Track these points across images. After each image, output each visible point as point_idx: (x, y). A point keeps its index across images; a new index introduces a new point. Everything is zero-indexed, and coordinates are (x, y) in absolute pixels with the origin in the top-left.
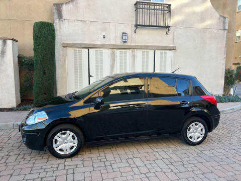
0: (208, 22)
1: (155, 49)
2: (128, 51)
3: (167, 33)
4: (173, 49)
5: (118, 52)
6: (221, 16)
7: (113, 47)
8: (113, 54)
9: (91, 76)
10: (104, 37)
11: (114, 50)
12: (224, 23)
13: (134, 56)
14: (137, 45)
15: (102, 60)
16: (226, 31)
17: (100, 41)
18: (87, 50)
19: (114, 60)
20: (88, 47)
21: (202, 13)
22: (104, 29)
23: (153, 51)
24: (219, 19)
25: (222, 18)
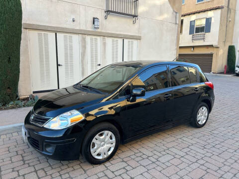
0: (166, 16)
1: (124, 37)
2: (98, 38)
3: (134, 23)
4: (138, 38)
5: (88, 38)
6: (174, 11)
7: (84, 33)
8: (84, 41)
9: (59, 65)
10: (74, 21)
11: (84, 36)
12: (176, 18)
13: (104, 44)
14: (107, 32)
15: (71, 47)
16: (177, 25)
17: (69, 25)
18: (55, 34)
19: (84, 47)
20: (56, 31)
21: (161, 6)
22: (73, 12)
23: (121, 40)
24: (173, 13)
25: (174, 13)
